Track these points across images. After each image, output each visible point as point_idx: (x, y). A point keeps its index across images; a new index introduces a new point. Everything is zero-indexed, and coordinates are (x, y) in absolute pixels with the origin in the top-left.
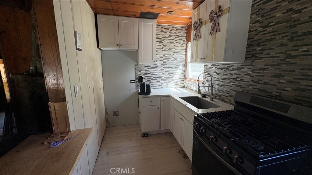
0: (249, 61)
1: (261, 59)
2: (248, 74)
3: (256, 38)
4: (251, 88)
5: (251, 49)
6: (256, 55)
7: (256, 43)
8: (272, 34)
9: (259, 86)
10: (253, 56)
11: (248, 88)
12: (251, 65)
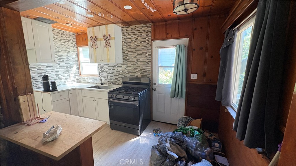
0: (125, 63)
1: (129, 62)
2: (125, 69)
3: (126, 52)
4: (127, 75)
5: (124, 57)
6: (127, 60)
7: (126, 55)
8: (131, 52)
9: (130, 74)
10: (126, 60)
11: (126, 76)
12: (126, 64)
